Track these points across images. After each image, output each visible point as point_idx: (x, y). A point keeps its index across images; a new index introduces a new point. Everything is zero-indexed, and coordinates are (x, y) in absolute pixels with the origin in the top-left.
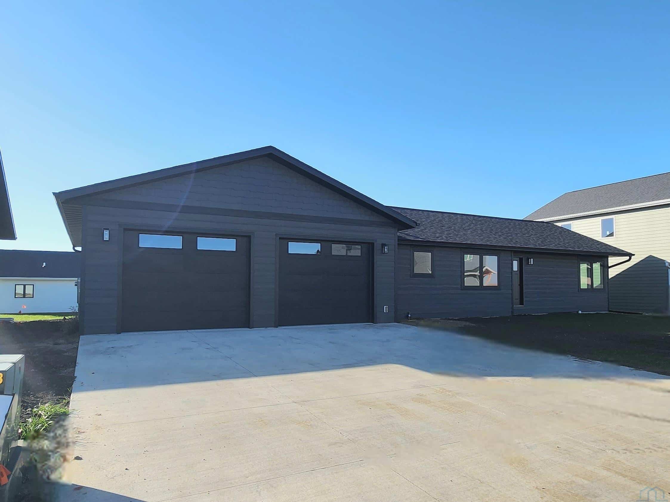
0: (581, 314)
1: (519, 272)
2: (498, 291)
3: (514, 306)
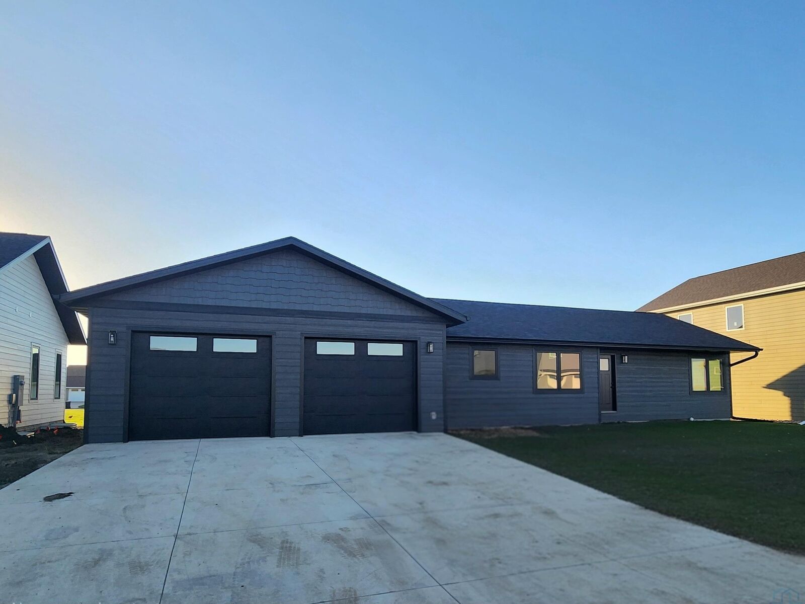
0: (694, 421)
1: (610, 372)
2: (581, 395)
3: (602, 412)
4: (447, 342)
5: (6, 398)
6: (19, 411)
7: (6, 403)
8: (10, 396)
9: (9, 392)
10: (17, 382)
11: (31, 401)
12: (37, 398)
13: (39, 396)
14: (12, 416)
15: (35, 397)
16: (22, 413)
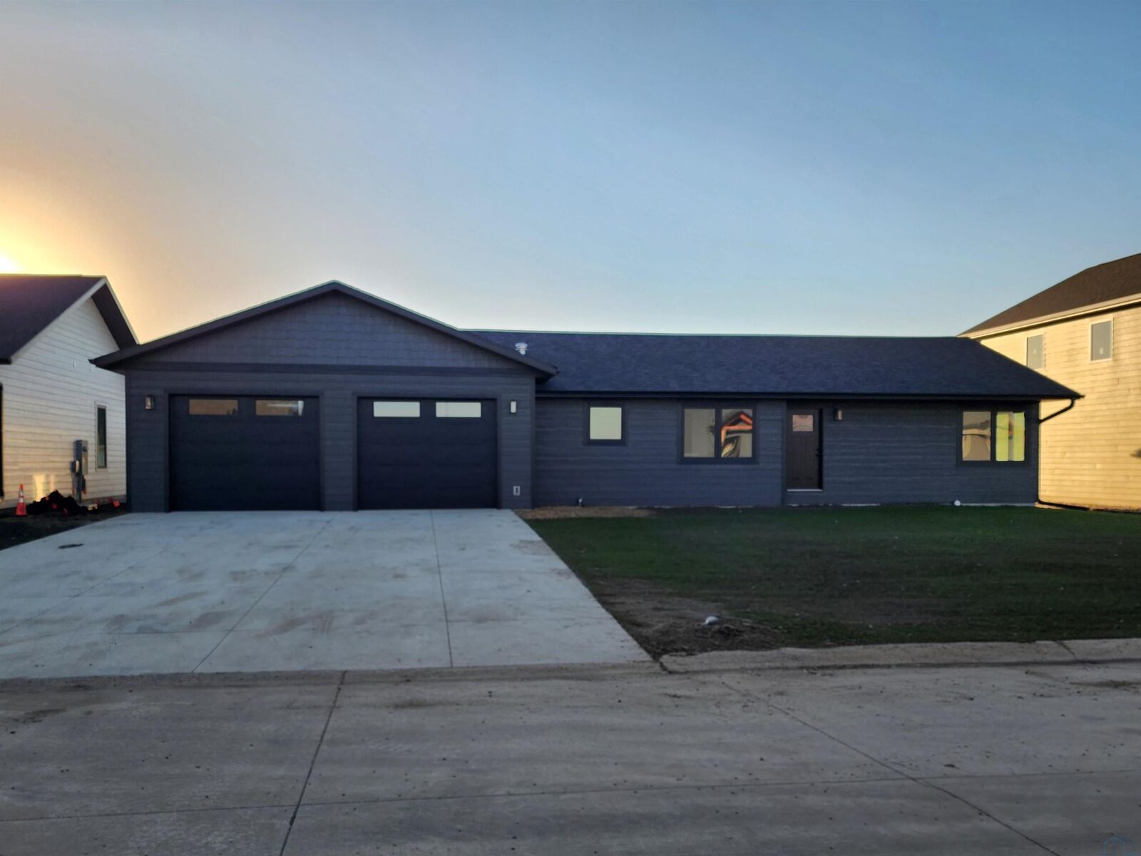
0: (961, 506)
1: (817, 433)
2: (755, 466)
3: (789, 490)
4: (537, 399)
5: (69, 465)
6: (84, 481)
7: (69, 472)
8: (73, 464)
9: (72, 459)
10: (80, 448)
11: (98, 470)
12: (105, 466)
13: (108, 465)
14: (76, 485)
15: (104, 465)
16: (88, 484)
